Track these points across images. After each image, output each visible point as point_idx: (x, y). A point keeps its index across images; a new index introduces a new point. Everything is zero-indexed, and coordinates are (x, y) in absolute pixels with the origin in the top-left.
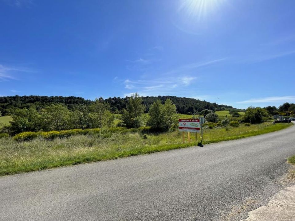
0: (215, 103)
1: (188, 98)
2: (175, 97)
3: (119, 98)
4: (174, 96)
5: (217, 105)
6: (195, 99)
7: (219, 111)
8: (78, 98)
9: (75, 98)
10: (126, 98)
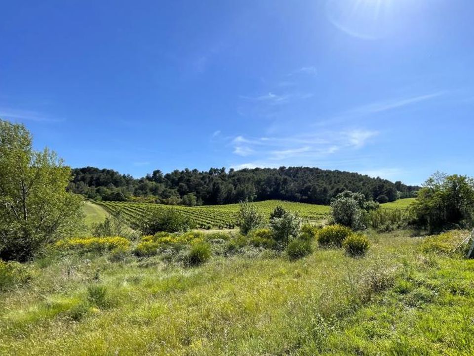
0: (400, 182)
1: (344, 172)
2: (317, 169)
3: (195, 171)
4: (314, 168)
5: (403, 186)
6: (359, 174)
7: (406, 197)
8: (104, 171)
9: (96, 170)
10: (210, 171)
